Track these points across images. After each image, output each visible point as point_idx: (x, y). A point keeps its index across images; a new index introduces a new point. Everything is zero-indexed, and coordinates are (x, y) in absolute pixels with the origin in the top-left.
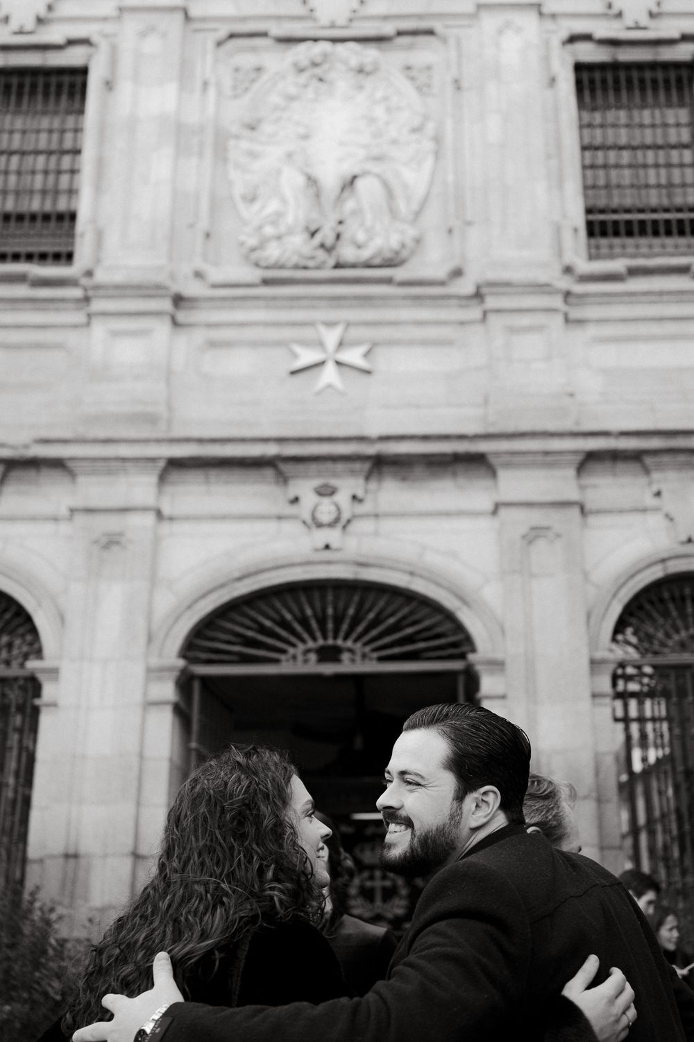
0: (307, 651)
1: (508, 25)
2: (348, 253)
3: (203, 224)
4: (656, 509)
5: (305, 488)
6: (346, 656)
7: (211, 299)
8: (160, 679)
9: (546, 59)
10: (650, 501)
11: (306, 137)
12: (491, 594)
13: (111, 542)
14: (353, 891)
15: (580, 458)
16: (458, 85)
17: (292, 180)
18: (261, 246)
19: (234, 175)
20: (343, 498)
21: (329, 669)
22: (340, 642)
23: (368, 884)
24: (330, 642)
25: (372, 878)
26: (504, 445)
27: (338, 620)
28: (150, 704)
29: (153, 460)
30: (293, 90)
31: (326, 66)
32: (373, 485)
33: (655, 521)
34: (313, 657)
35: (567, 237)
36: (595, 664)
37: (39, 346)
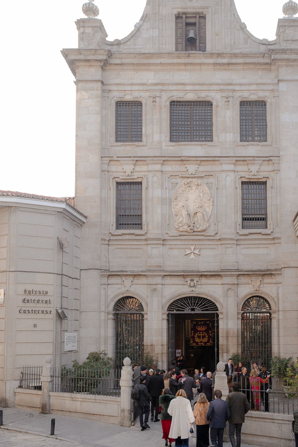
0: (189, 309)
1: (228, 175)
2: (196, 229)
3: (167, 223)
4: (251, 284)
5: (188, 279)
6: (196, 310)
7: (170, 239)
8: (164, 315)
9: (235, 182)
10: (250, 282)
11: (187, 200)
12: (221, 300)
13: (155, 290)
14: (196, 336)
15: (237, 275)
16: (217, 189)
17: (184, 213)
18: (179, 228)
19: (173, 210)
20: (195, 281)
21: (193, 312)
22: (195, 307)
23: (199, 335)
24: (193, 307)
25: (200, 334)
26: (224, 273)
27: (194, 303)
28: (163, 319)
29: (161, 275)
30: (184, 189)
31: (190, 184)
32: (200, 278)
33: (251, 286)
34: (190, 310)
35: (238, 226)
36: (238, 313)
37: (137, 249)
